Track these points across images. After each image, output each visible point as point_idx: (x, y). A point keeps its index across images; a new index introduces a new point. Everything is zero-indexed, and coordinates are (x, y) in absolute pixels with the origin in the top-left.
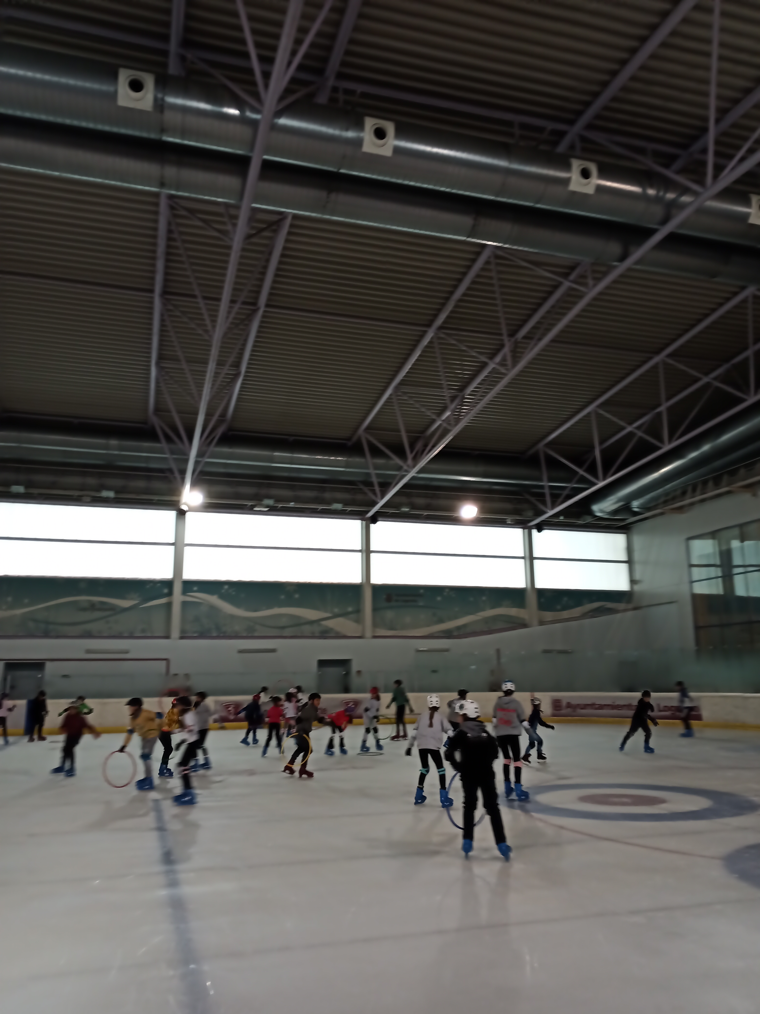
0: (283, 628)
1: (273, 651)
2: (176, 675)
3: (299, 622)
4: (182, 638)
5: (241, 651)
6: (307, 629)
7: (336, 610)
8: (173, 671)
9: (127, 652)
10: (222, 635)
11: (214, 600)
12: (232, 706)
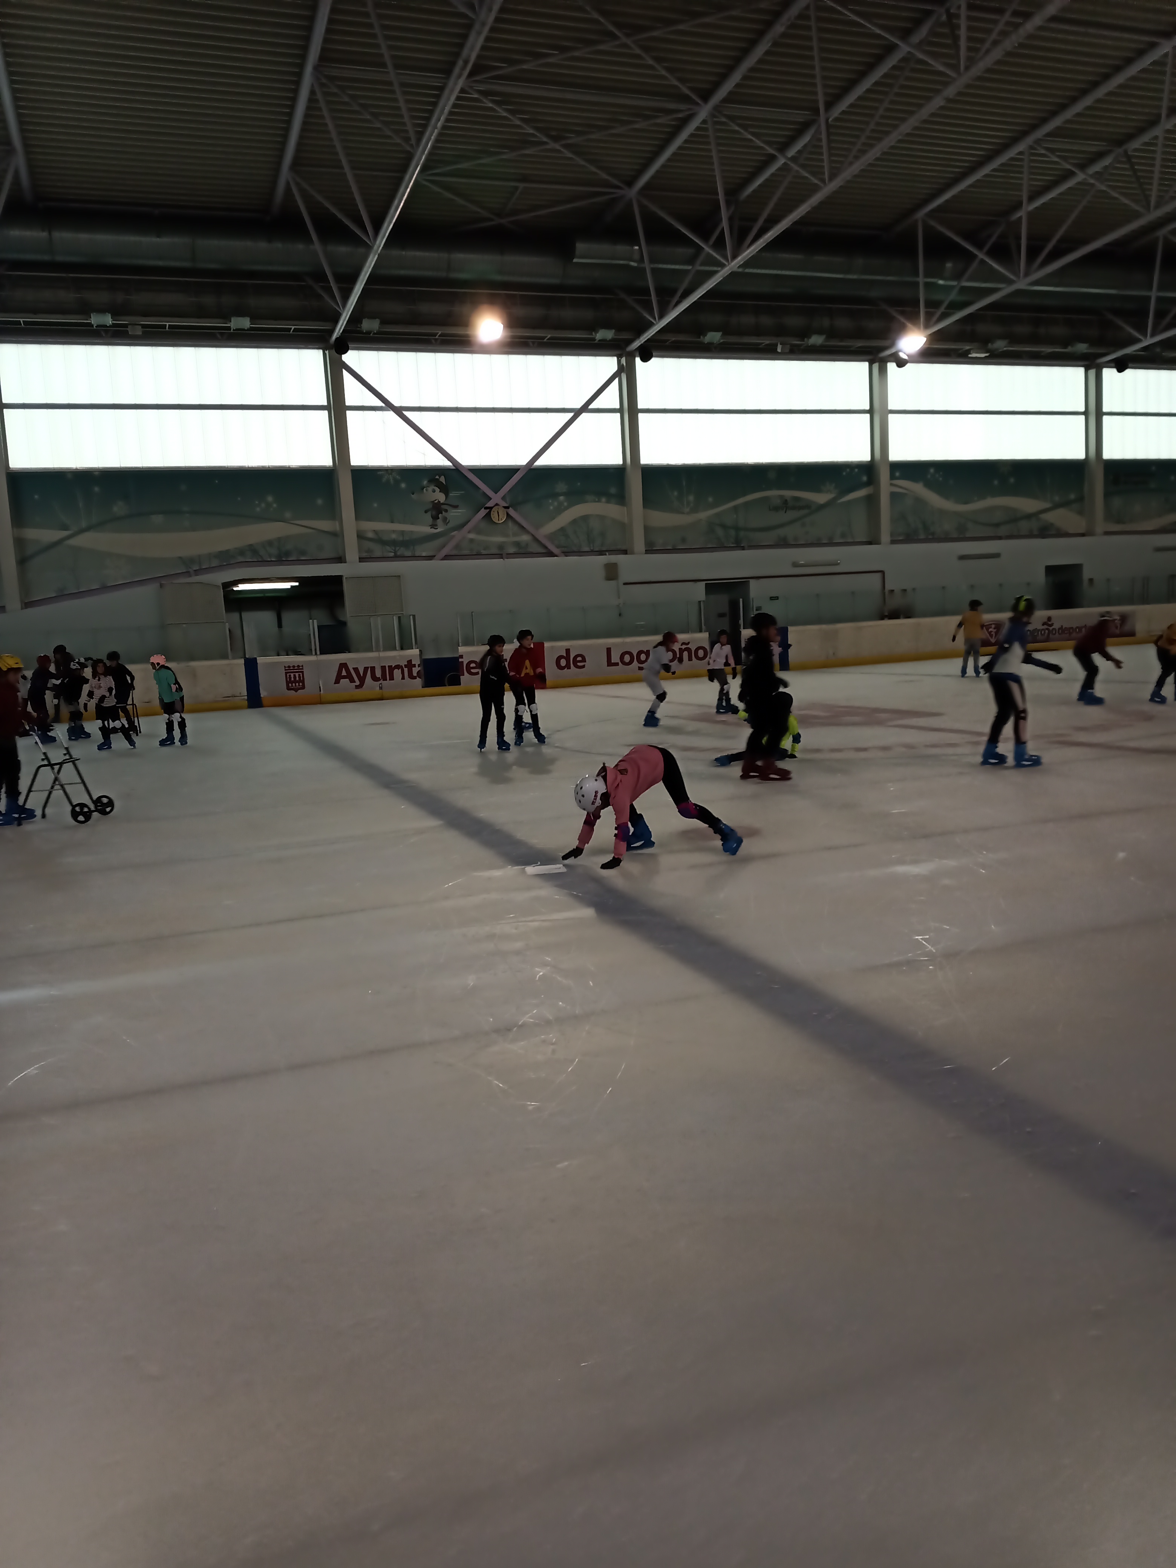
0: (997, 525)
1: (997, 556)
2: (892, 591)
3: (1015, 518)
4: (893, 542)
5: (962, 558)
6: (1024, 526)
7: (1057, 498)
8: (888, 587)
9: (838, 564)
10: (930, 537)
11: (918, 488)
12: (993, 626)
